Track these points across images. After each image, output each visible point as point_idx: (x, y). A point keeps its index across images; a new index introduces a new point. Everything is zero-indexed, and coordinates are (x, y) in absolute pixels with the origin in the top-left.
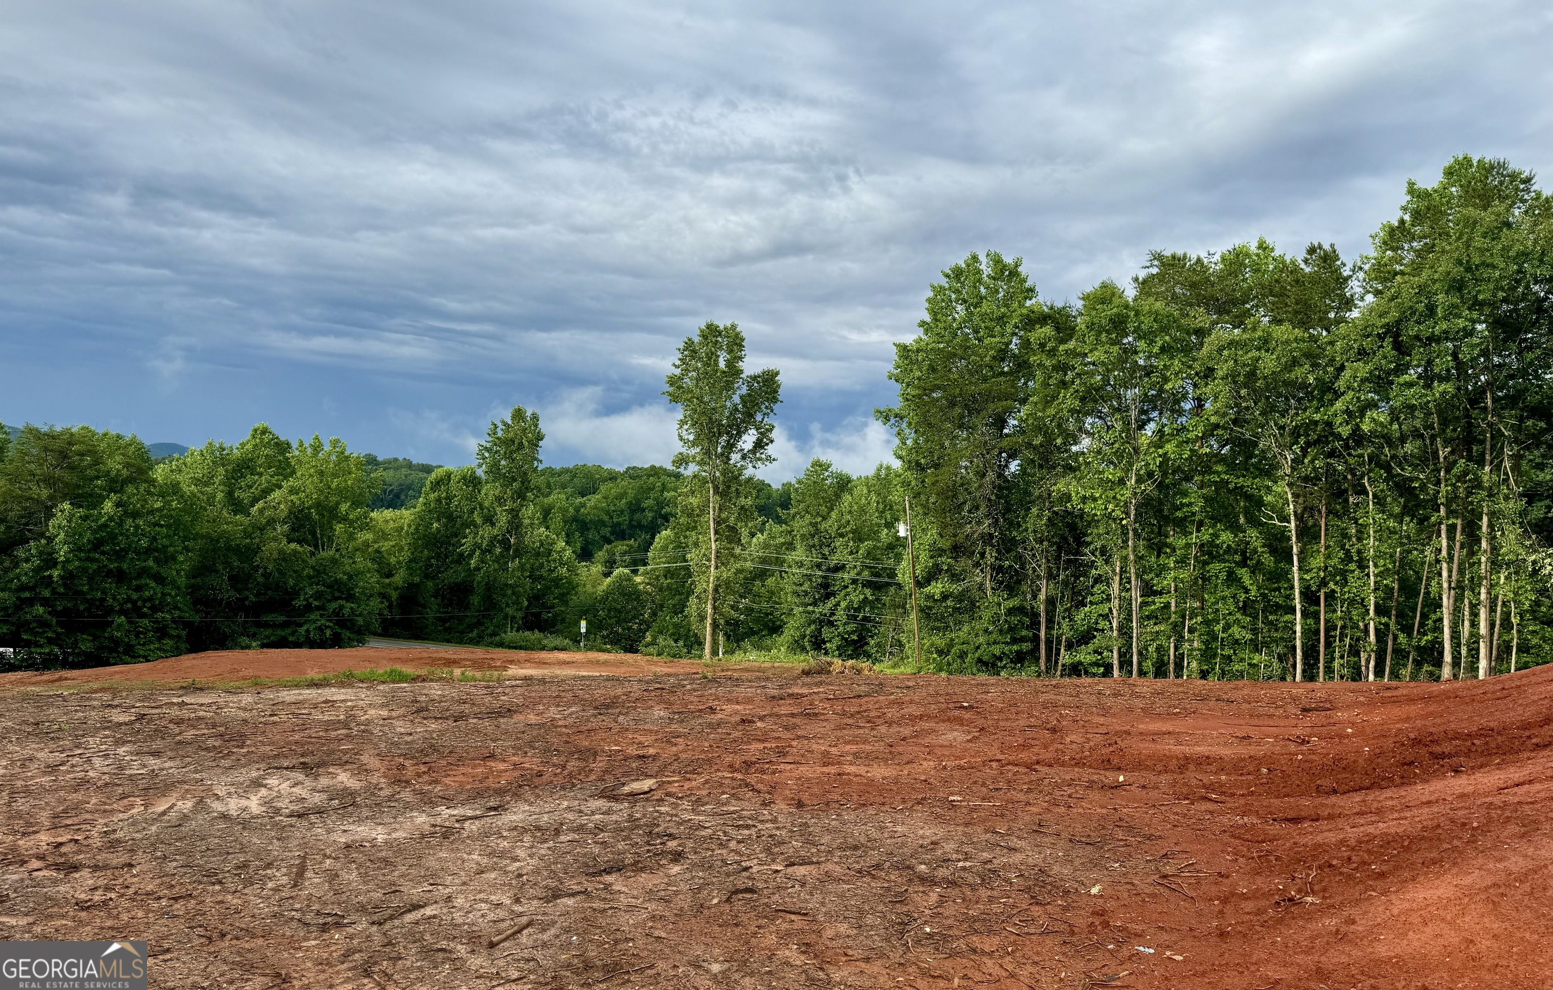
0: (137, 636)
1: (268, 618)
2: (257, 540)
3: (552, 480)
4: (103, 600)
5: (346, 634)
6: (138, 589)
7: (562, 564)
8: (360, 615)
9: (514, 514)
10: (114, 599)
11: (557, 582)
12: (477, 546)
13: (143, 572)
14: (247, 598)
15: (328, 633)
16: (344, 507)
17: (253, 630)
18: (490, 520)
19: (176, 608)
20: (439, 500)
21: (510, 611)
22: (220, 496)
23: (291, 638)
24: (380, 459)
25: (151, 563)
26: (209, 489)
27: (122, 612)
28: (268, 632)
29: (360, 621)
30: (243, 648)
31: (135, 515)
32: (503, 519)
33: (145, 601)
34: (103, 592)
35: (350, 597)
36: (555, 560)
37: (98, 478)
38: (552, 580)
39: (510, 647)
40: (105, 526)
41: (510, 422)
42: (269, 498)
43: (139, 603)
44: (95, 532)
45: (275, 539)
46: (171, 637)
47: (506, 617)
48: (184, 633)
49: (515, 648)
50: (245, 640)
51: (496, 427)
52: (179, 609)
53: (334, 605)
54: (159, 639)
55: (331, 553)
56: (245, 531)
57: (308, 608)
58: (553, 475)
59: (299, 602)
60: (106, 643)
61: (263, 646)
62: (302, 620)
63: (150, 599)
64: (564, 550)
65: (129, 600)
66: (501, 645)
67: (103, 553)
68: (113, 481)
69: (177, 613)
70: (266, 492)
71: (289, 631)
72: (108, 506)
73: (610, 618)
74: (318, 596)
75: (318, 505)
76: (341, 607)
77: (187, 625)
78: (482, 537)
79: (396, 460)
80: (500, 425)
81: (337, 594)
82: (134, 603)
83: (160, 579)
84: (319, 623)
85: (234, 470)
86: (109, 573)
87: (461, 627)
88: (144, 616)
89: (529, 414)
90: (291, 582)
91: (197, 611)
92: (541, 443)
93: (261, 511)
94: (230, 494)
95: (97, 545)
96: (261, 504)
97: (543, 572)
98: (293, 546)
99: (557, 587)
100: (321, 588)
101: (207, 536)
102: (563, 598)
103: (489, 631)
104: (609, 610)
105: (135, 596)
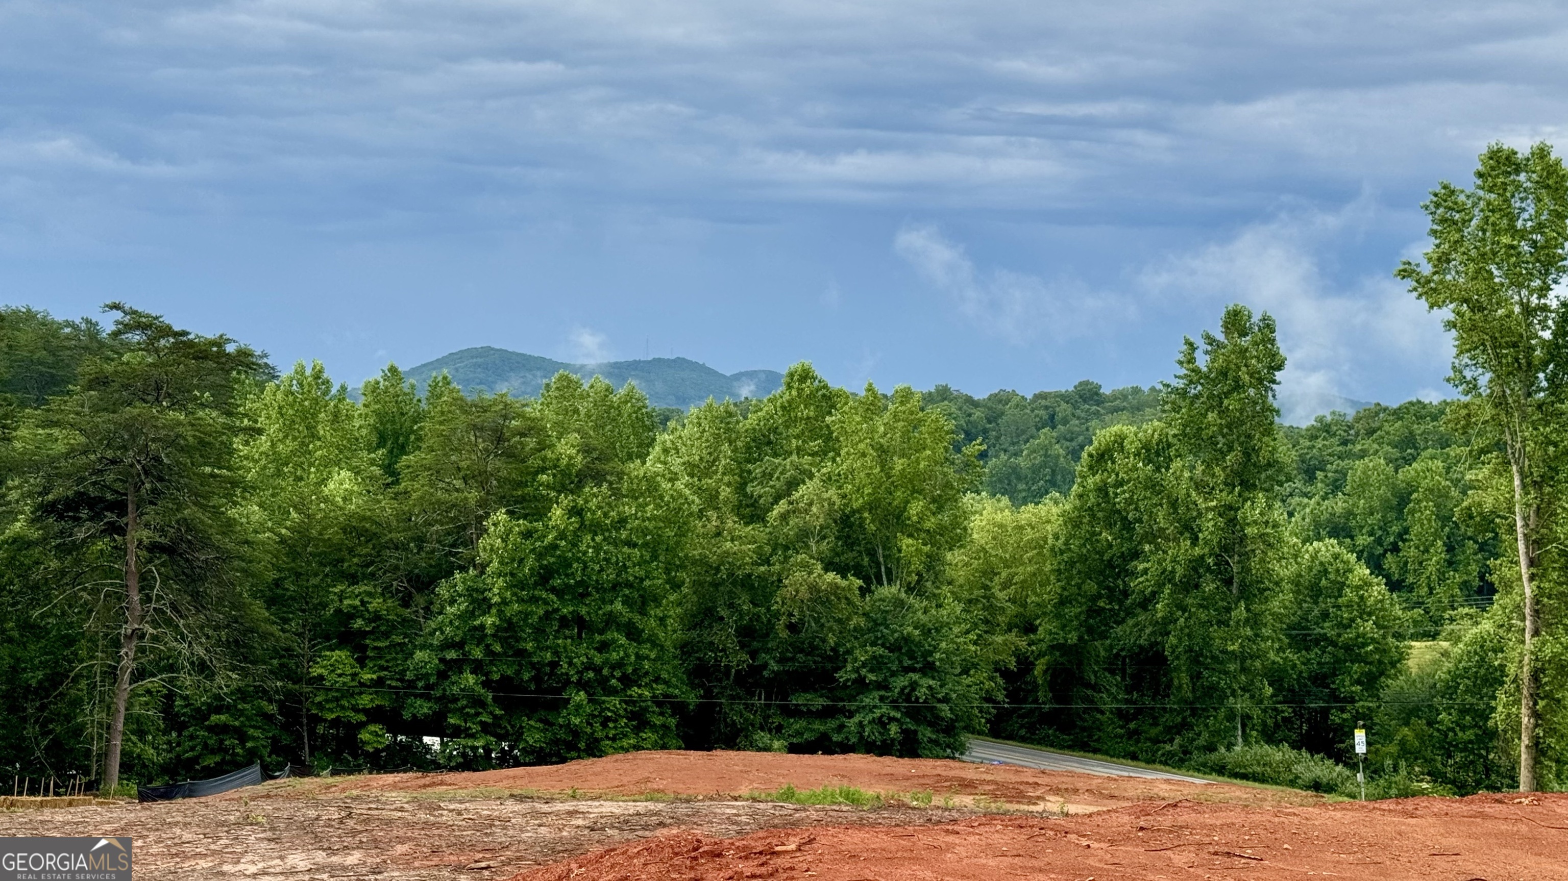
0: (604, 725)
1: (799, 700)
2: (777, 567)
3: (1418, 429)
4: (554, 665)
5: (926, 733)
6: (603, 647)
7: (1365, 613)
8: (946, 700)
9: (1228, 512)
10: (570, 664)
11: (1352, 650)
12: (1167, 577)
13: (611, 621)
14: (765, 666)
15: (894, 729)
16: (915, 508)
17: (777, 720)
18: (1189, 529)
19: (657, 680)
20: (1102, 490)
21: (1241, 704)
22: (725, 492)
23: (836, 738)
24: (1106, 391)
25: (618, 606)
26: (708, 482)
27: (582, 685)
28: (799, 724)
29: (945, 710)
30: (759, 750)
31: (595, 528)
32: (1209, 525)
33: (613, 667)
34: (556, 653)
35: (928, 669)
36: (1349, 606)
37: (543, 470)
38: (1348, 648)
39: (1236, 775)
40: (554, 547)
41: (1221, 337)
42: (796, 495)
43: (605, 672)
44: (540, 556)
45: (804, 566)
46: (653, 727)
47: (1231, 716)
48: (672, 722)
49: (1244, 777)
50: (763, 737)
51: (1192, 346)
52: (666, 683)
53: (900, 682)
54: (637, 730)
55: (894, 589)
56: (759, 551)
57: (861, 685)
58: (1420, 418)
59: (845, 675)
60: (562, 735)
61: (793, 749)
62: (853, 706)
63: (620, 664)
64: (1367, 584)
65: (590, 666)
66: (1220, 770)
67: (553, 590)
68: (565, 473)
69: (660, 689)
70: (793, 485)
71: (832, 724)
72: (557, 513)
73: (1463, 728)
74: (876, 664)
75: (872, 506)
76: (914, 686)
77: (679, 708)
78: (1174, 561)
79: (1136, 391)
80: (1202, 345)
81: (907, 662)
82: (598, 670)
83: (633, 633)
84: (878, 713)
85: (748, 448)
86: (564, 622)
87: (1154, 732)
88: (613, 692)
89: (1255, 319)
90: (832, 640)
91: (693, 686)
92: (1278, 375)
93: (784, 517)
94: (741, 488)
95: (544, 577)
96: (782, 506)
97: (1328, 629)
98: (831, 576)
99: (1359, 659)
100: (880, 651)
101: (702, 562)
102: (1371, 682)
103: (1201, 741)
104: (1463, 712)
105: (598, 659)
